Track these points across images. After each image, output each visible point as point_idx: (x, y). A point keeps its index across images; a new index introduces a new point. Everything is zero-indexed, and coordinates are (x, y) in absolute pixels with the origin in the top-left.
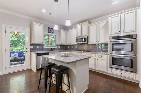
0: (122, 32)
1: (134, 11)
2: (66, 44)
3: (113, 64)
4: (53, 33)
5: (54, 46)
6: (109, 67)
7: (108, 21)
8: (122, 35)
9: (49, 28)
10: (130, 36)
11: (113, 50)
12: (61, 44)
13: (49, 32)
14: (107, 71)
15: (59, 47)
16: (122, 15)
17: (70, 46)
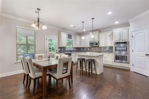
0: (121, 40)
1: (127, 28)
2: (80, 47)
3: (116, 59)
4: (71, 39)
5: (72, 48)
6: (114, 61)
7: (113, 32)
8: (121, 41)
9: (69, 35)
10: (126, 43)
11: (116, 51)
12: (76, 47)
13: (69, 38)
14: (112, 64)
15: (75, 49)
16: (121, 29)
17: (83, 48)
